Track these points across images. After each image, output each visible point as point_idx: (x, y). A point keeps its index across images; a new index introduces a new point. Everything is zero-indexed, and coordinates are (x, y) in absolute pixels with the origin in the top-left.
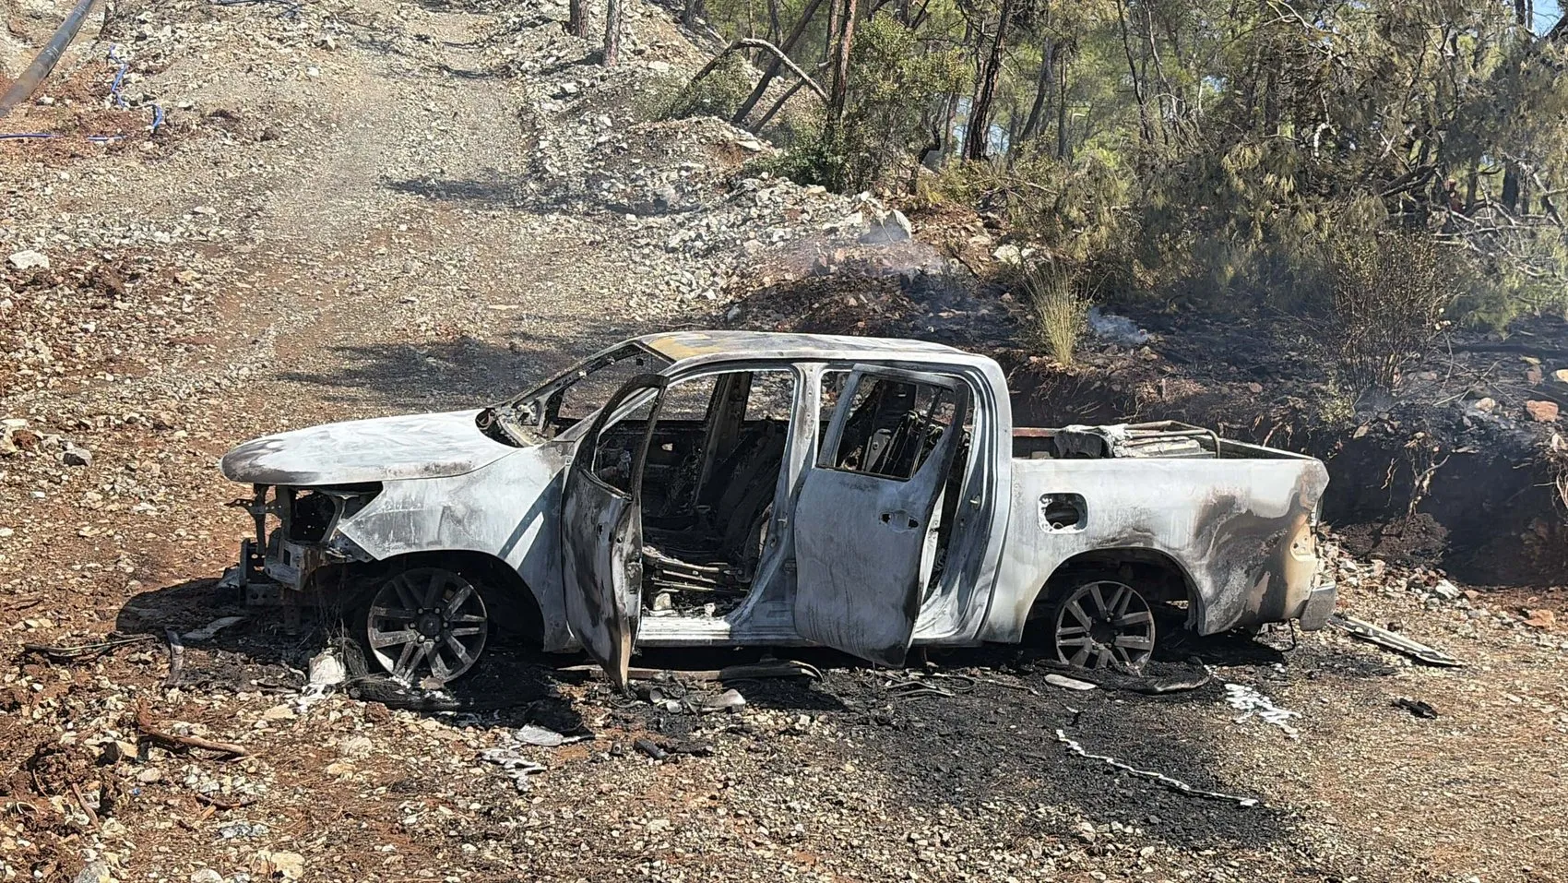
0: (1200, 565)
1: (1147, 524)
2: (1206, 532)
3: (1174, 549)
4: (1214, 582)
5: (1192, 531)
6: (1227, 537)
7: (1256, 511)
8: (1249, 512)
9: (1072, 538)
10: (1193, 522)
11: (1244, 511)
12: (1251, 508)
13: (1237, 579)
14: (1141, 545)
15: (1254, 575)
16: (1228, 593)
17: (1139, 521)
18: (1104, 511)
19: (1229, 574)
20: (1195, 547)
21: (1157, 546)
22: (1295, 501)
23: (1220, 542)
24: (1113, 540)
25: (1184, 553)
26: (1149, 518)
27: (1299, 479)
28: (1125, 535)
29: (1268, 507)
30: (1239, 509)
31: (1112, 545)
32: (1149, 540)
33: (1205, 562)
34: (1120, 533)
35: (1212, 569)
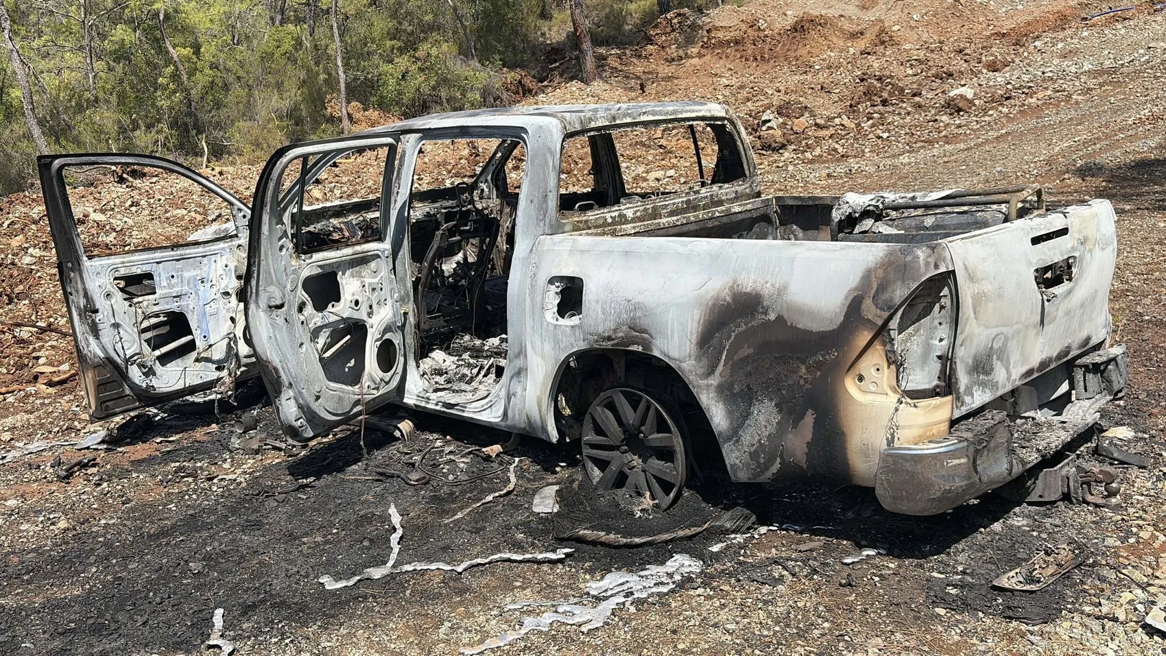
0: (708, 386)
1: (645, 323)
2: (715, 341)
3: (675, 360)
4: (730, 413)
5: (694, 338)
6: (746, 351)
7: (792, 319)
8: (780, 319)
9: (568, 330)
10: (695, 325)
11: (772, 317)
12: (785, 314)
13: (765, 416)
14: (640, 349)
15: (791, 412)
16: (750, 430)
17: (633, 318)
18: (597, 302)
19: (750, 406)
20: (698, 359)
21: (656, 353)
22: (854, 308)
23: (736, 358)
24: (609, 338)
25: (684, 365)
26: (645, 316)
27: (867, 276)
28: (621, 334)
29: (811, 314)
30: (766, 313)
31: (608, 345)
32: (647, 345)
33: (714, 381)
34: (615, 331)
35: (725, 392)
